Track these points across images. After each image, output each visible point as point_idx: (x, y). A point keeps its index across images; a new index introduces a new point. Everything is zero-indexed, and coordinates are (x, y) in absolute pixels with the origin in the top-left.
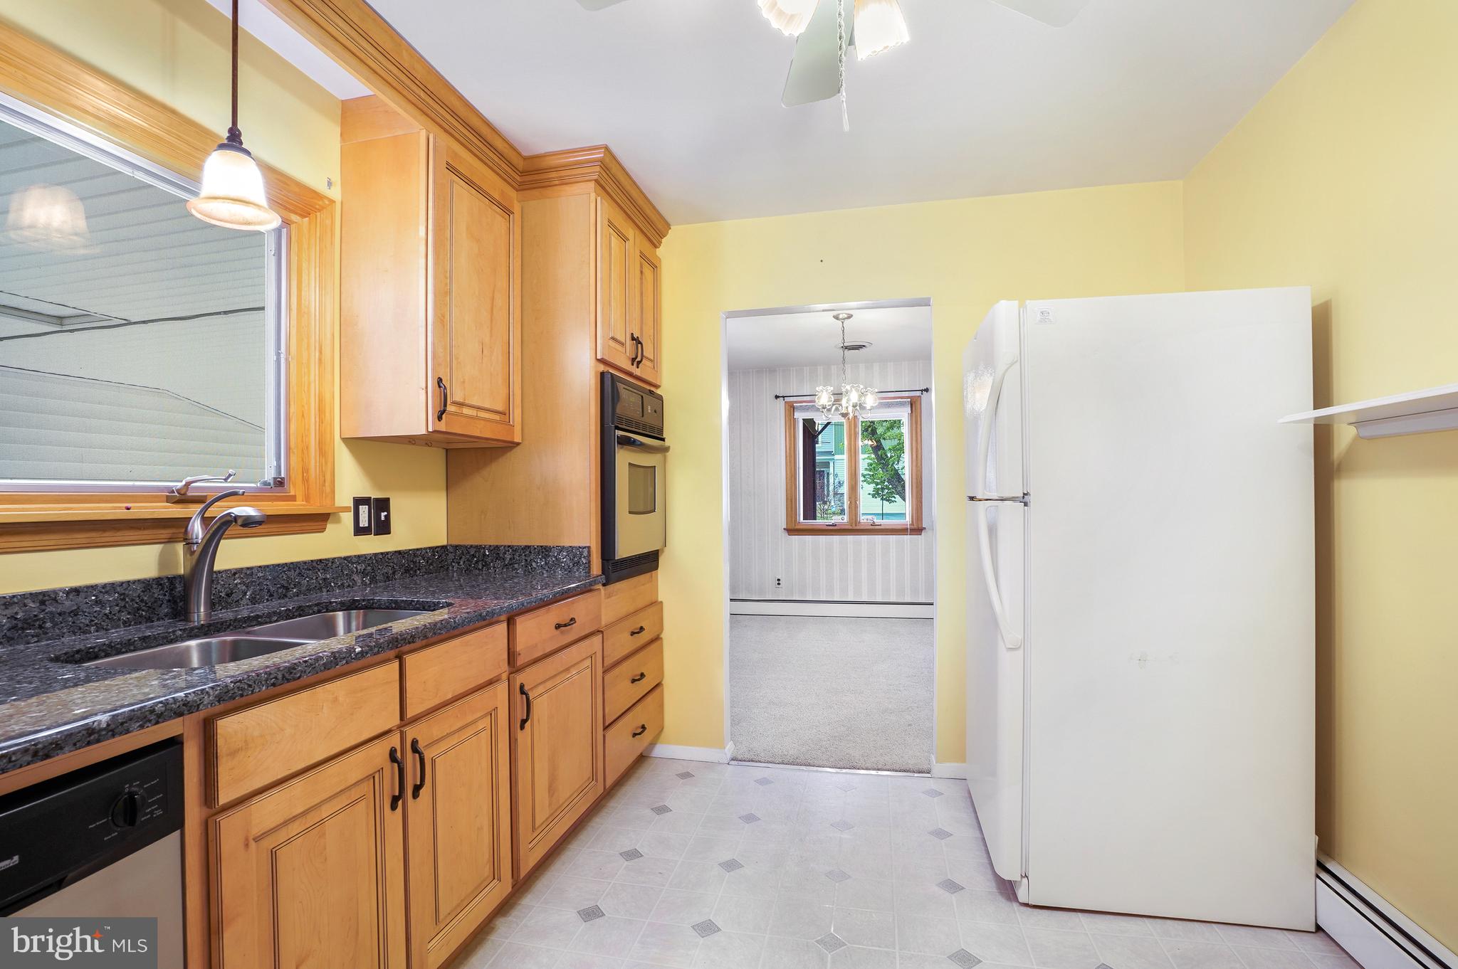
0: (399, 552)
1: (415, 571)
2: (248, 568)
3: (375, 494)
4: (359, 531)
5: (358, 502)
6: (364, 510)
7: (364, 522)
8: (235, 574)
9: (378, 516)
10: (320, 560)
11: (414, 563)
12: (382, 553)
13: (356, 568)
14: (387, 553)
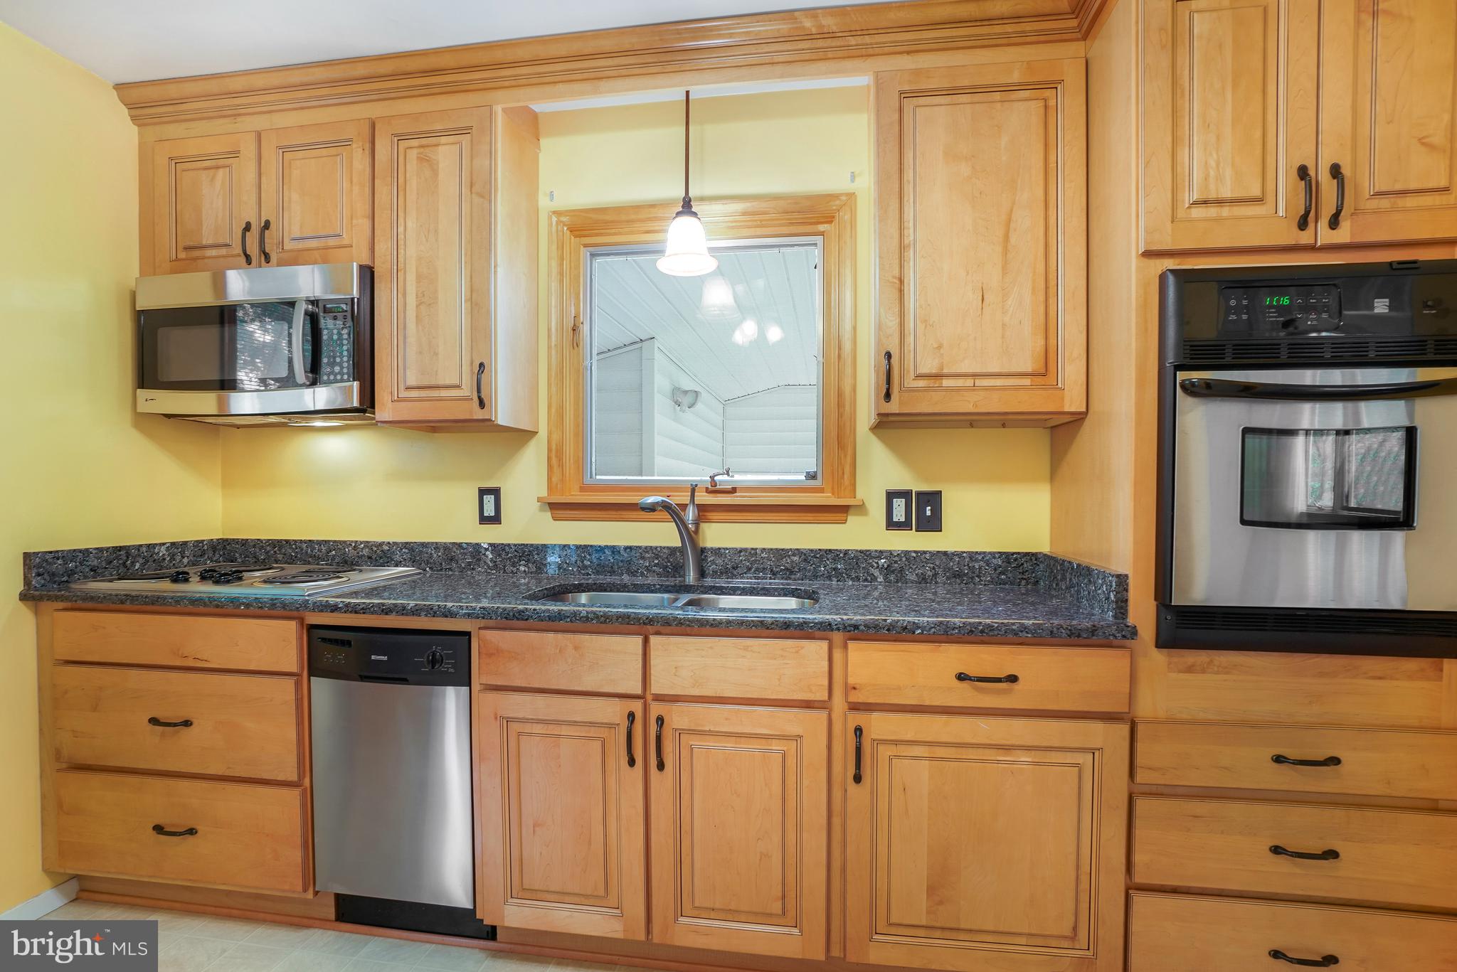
0: (945, 553)
1: (972, 578)
2: (752, 549)
3: (916, 486)
4: (891, 524)
5: (891, 496)
6: (899, 505)
7: (899, 515)
8: (740, 551)
9: (920, 511)
10: (830, 550)
11: (972, 569)
12: (916, 552)
13: (877, 563)
14: (925, 552)
